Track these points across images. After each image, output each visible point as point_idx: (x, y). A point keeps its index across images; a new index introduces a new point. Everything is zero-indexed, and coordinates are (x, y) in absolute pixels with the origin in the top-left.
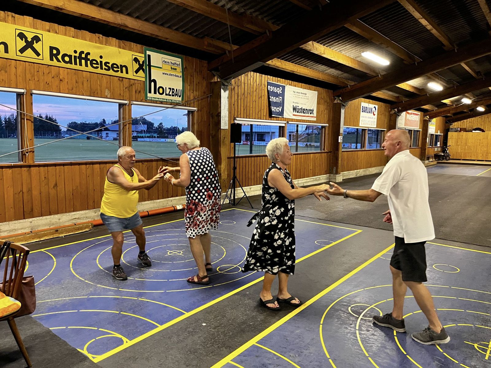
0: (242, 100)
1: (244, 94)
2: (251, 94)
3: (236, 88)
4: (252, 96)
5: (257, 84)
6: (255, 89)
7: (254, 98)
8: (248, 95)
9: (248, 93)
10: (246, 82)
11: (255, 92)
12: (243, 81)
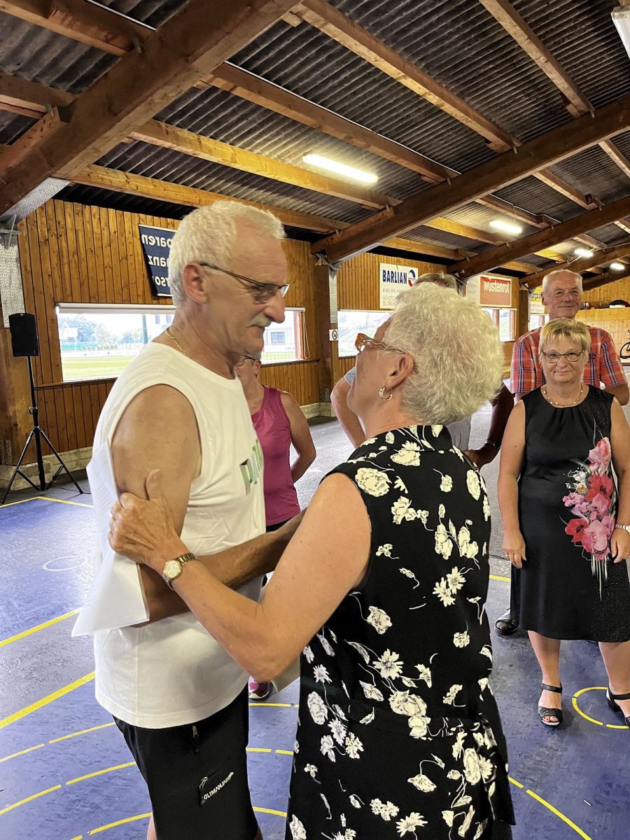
0: (73, 265)
1: (77, 252)
2: (99, 252)
3: (53, 240)
4: (101, 257)
5: (112, 231)
6: (105, 241)
7: (107, 261)
8: (89, 255)
9: (89, 251)
10: (79, 227)
11: (108, 248)
12: (69, 225)
